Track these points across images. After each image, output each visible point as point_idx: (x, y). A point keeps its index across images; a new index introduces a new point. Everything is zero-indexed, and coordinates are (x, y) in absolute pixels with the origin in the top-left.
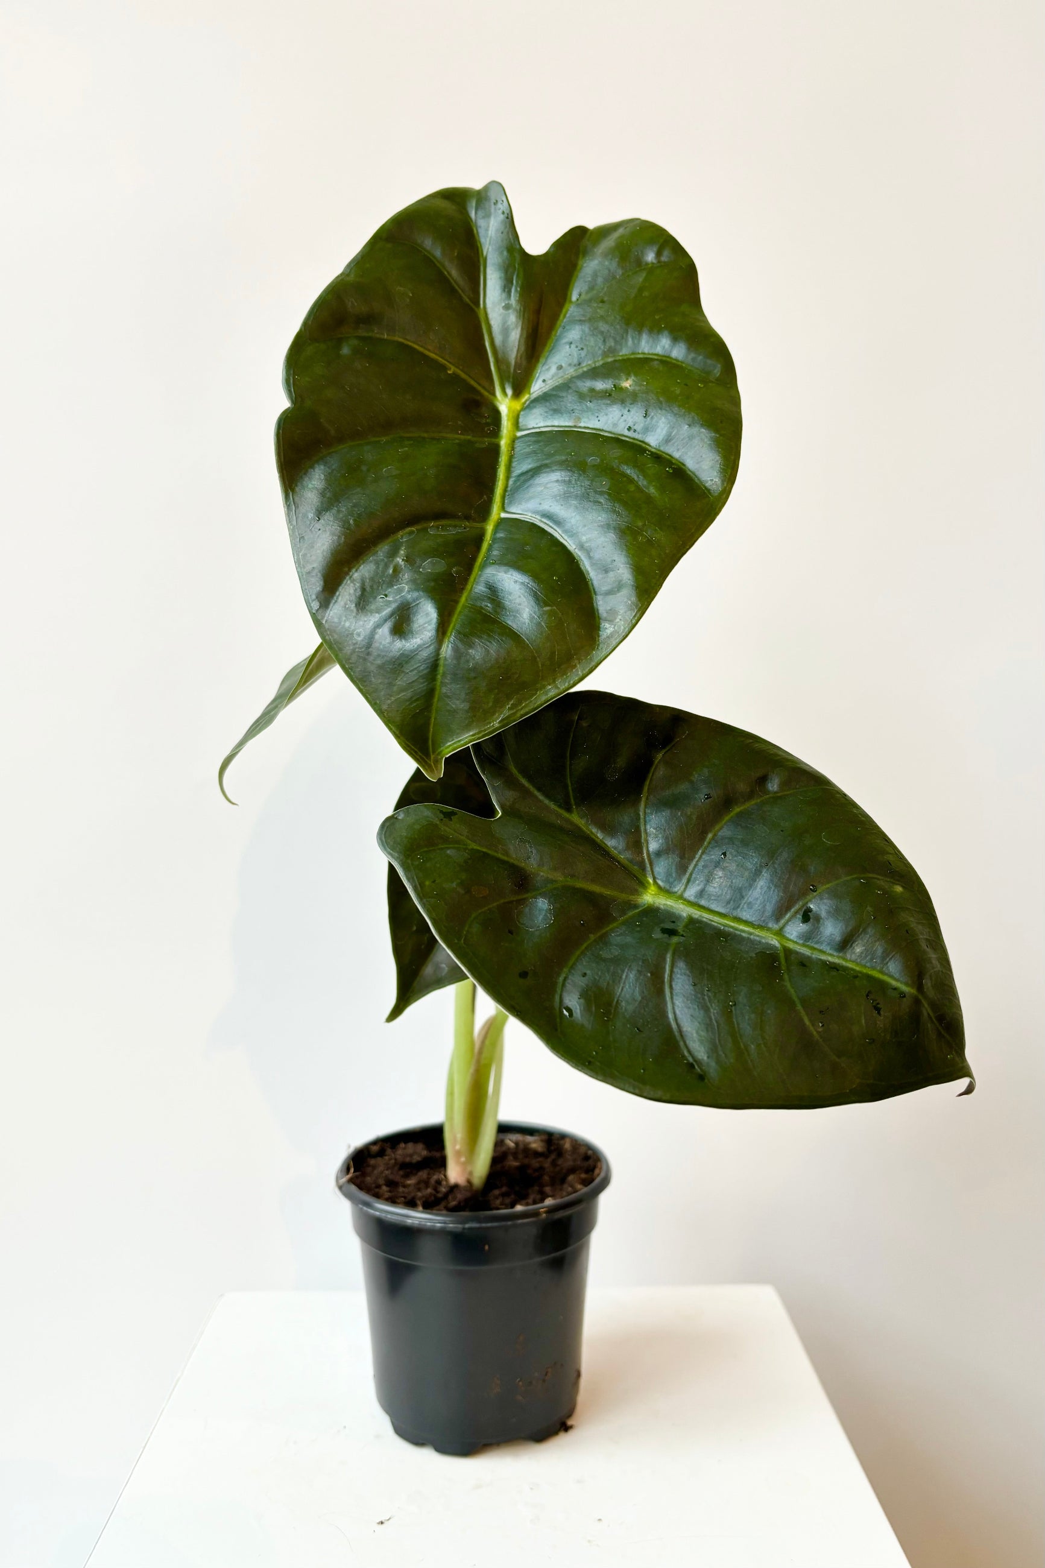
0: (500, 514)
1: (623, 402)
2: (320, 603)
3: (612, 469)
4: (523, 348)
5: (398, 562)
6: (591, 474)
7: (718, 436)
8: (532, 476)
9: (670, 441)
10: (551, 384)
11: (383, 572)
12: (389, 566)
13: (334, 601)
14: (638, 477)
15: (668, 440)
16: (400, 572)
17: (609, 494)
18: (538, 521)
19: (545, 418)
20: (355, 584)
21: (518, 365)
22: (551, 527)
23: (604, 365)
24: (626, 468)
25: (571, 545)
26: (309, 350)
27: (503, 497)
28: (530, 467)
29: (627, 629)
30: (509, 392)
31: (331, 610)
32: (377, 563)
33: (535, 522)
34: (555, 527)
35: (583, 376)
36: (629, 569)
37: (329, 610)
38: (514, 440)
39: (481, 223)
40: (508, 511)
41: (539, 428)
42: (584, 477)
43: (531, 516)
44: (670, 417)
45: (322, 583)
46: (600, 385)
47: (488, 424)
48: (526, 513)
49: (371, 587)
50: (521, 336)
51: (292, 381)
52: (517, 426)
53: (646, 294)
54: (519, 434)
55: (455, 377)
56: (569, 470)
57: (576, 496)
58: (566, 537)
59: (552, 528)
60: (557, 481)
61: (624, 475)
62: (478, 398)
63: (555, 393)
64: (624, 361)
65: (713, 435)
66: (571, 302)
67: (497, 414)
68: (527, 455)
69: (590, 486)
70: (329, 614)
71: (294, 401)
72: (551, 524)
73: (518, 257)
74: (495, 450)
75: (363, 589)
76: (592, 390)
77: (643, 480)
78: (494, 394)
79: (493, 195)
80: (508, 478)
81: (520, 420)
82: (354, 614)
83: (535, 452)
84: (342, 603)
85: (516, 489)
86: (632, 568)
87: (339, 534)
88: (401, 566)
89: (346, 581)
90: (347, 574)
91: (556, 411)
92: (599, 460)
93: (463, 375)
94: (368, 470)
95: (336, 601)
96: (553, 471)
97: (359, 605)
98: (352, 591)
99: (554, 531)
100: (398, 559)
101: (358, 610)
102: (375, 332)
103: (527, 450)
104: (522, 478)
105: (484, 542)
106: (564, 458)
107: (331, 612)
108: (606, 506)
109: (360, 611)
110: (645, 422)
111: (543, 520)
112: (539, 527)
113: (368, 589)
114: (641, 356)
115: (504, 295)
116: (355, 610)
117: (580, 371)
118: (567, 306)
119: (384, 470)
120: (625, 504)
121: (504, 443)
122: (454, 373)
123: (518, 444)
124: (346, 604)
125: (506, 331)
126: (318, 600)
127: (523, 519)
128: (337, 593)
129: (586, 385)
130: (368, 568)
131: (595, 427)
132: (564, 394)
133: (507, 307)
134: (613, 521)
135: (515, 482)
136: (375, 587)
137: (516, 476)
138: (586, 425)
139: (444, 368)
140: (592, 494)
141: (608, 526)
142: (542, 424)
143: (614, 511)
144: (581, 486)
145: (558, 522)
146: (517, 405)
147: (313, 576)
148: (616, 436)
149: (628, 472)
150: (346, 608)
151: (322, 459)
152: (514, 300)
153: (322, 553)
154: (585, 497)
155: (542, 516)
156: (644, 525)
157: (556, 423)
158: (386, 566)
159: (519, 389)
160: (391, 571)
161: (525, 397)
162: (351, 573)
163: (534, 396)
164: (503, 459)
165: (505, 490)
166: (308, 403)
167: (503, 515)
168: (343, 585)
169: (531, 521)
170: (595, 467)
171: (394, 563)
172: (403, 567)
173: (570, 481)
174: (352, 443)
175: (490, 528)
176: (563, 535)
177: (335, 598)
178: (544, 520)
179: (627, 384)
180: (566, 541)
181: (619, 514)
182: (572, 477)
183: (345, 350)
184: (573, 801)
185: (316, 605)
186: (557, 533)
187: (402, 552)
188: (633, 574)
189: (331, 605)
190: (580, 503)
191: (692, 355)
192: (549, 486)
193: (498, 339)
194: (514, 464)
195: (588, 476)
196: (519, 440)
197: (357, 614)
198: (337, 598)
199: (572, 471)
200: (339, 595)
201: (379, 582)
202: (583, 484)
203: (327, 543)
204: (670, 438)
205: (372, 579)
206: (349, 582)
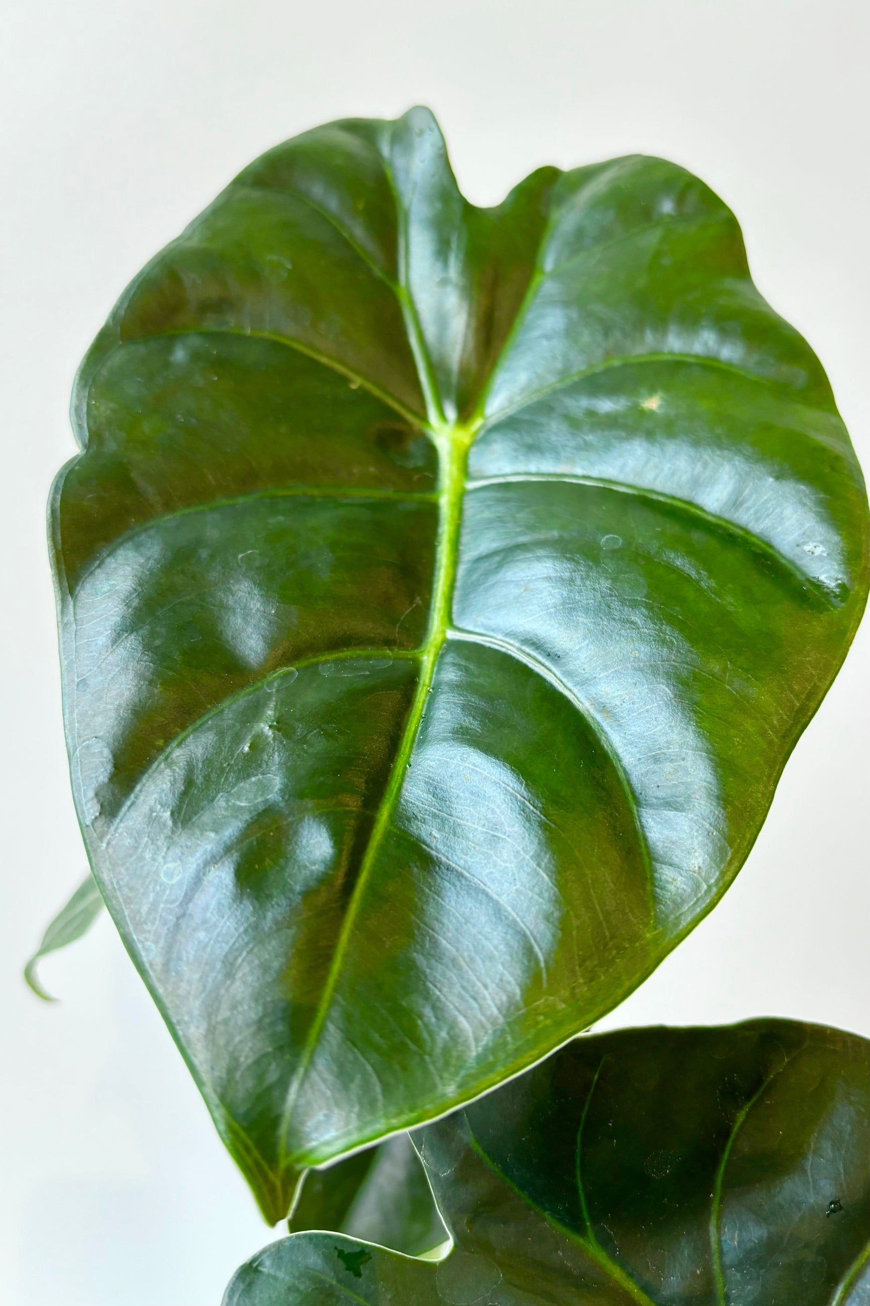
0: (444, 632)
1: (650, 436)
2: (102, 806)
3: (648, 558)
4: (471, 345)
5: (262, 730)
6: (610, 566)
7: (828, 497)
8: (500, 566)
9: (741, 504)
10: (521, 401)
11: (232, 751)
12: (244, 738)
13: (128, 803)
14: (699, 573)
15: (736, 502)
16: (263, 750)
17: (649, 608)
18: (514, 650)
19: (514, 459)
20: (174, 771)
21: (464, 371)
22: (540, 663)
23: (608, 371)
24: (672, 556)
25: (581, 701)
26: (118, 357)
27: (449, 600)
28: (494, 546)
29: (714, 890)
30: (451, 413)
31: (121, 821)
32: (221, 734)
33: (509, 652)
34: (548, 663)
35: (573, 390)
36: (707, 761)
37: (118, 820)
38: (462, 495)
39: (399, 162)
40: (460, 626)
41: (504, 476)
42: (598, 572)
43: (502, 641)
44: (738, 461)
45: (109, 767)
46: (606, 405)
47: (417, 470)
48: (492, 634)
49: (207, 778)
50: (468, 326)
51: (85, 409)
52: (466, 472)
53: (666, 261)
54: (471, 485)
55: (363, 396)
56: (568, 559)
57: (587, 610)
58: (569, 685)
59: (543, 665)
60: (548, 578)
61: (672, 569)
62: (398, 426)
63: (527, 417)
64: (641, 365)
65: (822, 496)
66: (543, 272)
67: (431, 453)
68: (488, 524)
69: (610, 589)
70: (117, 829)
71: (87, 446)
72: (540, 658)
73: (457, 208)
74: (431, 514)
75: (189, 782)
76: (591, 413)
77: (709, 578)
78: (424, 417)
79: (417, 123)
80: (455, 563)
81: (472, 461)
82: (168, 831)
83: (500, 519)
84: (145, 809)
85: (472, 588)
86: (711, 760)
87: (151, 677)
88: (267, 737)
89: (156, 763)
90: (161, 750)
91: (533, 449)
92: (621, 541)
93: (376, 392)
94: (212, 557)
95: (133, 804)
96: (538, 559)
97: (179, 813)
98: (166, 786)
99: (546, 670)
100: (262, 725)
101: (175, 823)
102: (232, 323)
103: (487, 514)
104: (484, 566)
105: (420, 689)
106: (555, 534)
107: (122, 825)
108: (645, 630)
109: (180, 825)
110: (693, 469)
111: (524, 648)
112: (518, 662)
113: (199, 780)
114: (669, 358)
115: (439, 265)
116: (170, 823)
117: (568, 382)
118: (537, 280)
119: (240, 556)
120: (681, 626)
121: (445, 502)
122: (361, 388)
123: (470, 506)
124: (152, 810)
125: (442, 321)
126: (99, 801)
127: (488, 645)
128: (138, 788)
129: (581, 404)
130: (203, 740)
131: (604, 476)
132: (543, 420)
133: (444, 282)
134: (663, 661)
135: (470, 572)
136: (214, 776)
137: (469, 561)
138: (585, 473)
139: (346, 380)
140: (615, 604)
141: (655, 670)
142: (508, 469)
143: (663, 642)
144: (594, 589)
145: (554, 657)
146: (465, 436)
147: (94, 754)
148: (642, 493)
149: (678, 562)
150: (152, 819)
151: (130, 538)
152: (454, 271)
153: (117, 710)
154: (603, 610)
155: (522, 641)
156: (725, 670)
157: (533, 468)
158: (237, 739)
159: (467, 409)
160: (246, 749)
161: (477, 423)
162: (168, 750)
163: (493, 421)
164: (446, 530)
165: (452, 587)
166: (111, 446)
167: (452, 635)
168: (150, 771)
169: (503, 650)
170: (615, 553)
171: (253, 733)
172: (270, 739)
173: (572, 580)
174: (187, 511)
175: (428, 659)
176: (565, 680)
177: (132, 796)
178: (527, 650)
179: (653, 403)
180: (570, 690)
181: (670, 645)
182: (575, 571)
183: (180, 355)
184: (585, 1215)
185: (92, 809)
186: (552, 676)
187: (270, 713)
188: (715, 771)
189: (124, 809)
190: (594, 623)
191: (755, 357)
192: (532, 586)
193: (430, 332)
194: (465, 539)
195: (605, 571)
196: (472, 496)
197: (173, 832)
198: (136, 797)
199: (573, 560)
200: (141, 791)
201: (222, 770)
202: (597, 586)
203: (127, 693)
204: (741, 499)
205: (208, 762)
206: (162, 766)
